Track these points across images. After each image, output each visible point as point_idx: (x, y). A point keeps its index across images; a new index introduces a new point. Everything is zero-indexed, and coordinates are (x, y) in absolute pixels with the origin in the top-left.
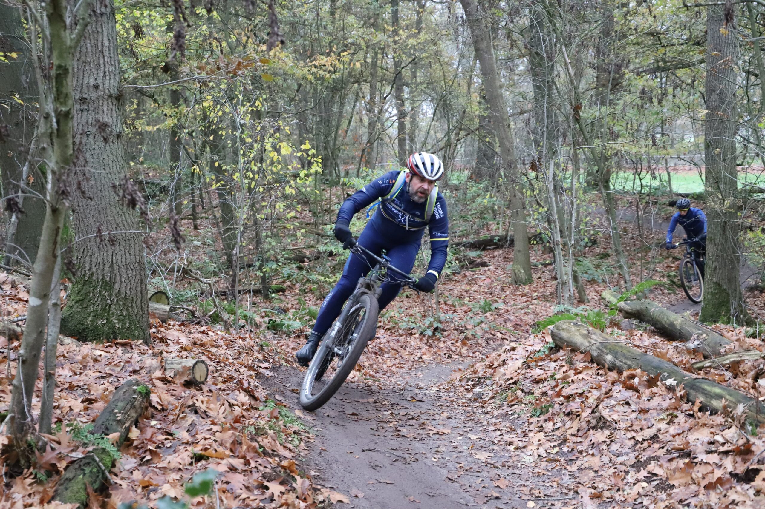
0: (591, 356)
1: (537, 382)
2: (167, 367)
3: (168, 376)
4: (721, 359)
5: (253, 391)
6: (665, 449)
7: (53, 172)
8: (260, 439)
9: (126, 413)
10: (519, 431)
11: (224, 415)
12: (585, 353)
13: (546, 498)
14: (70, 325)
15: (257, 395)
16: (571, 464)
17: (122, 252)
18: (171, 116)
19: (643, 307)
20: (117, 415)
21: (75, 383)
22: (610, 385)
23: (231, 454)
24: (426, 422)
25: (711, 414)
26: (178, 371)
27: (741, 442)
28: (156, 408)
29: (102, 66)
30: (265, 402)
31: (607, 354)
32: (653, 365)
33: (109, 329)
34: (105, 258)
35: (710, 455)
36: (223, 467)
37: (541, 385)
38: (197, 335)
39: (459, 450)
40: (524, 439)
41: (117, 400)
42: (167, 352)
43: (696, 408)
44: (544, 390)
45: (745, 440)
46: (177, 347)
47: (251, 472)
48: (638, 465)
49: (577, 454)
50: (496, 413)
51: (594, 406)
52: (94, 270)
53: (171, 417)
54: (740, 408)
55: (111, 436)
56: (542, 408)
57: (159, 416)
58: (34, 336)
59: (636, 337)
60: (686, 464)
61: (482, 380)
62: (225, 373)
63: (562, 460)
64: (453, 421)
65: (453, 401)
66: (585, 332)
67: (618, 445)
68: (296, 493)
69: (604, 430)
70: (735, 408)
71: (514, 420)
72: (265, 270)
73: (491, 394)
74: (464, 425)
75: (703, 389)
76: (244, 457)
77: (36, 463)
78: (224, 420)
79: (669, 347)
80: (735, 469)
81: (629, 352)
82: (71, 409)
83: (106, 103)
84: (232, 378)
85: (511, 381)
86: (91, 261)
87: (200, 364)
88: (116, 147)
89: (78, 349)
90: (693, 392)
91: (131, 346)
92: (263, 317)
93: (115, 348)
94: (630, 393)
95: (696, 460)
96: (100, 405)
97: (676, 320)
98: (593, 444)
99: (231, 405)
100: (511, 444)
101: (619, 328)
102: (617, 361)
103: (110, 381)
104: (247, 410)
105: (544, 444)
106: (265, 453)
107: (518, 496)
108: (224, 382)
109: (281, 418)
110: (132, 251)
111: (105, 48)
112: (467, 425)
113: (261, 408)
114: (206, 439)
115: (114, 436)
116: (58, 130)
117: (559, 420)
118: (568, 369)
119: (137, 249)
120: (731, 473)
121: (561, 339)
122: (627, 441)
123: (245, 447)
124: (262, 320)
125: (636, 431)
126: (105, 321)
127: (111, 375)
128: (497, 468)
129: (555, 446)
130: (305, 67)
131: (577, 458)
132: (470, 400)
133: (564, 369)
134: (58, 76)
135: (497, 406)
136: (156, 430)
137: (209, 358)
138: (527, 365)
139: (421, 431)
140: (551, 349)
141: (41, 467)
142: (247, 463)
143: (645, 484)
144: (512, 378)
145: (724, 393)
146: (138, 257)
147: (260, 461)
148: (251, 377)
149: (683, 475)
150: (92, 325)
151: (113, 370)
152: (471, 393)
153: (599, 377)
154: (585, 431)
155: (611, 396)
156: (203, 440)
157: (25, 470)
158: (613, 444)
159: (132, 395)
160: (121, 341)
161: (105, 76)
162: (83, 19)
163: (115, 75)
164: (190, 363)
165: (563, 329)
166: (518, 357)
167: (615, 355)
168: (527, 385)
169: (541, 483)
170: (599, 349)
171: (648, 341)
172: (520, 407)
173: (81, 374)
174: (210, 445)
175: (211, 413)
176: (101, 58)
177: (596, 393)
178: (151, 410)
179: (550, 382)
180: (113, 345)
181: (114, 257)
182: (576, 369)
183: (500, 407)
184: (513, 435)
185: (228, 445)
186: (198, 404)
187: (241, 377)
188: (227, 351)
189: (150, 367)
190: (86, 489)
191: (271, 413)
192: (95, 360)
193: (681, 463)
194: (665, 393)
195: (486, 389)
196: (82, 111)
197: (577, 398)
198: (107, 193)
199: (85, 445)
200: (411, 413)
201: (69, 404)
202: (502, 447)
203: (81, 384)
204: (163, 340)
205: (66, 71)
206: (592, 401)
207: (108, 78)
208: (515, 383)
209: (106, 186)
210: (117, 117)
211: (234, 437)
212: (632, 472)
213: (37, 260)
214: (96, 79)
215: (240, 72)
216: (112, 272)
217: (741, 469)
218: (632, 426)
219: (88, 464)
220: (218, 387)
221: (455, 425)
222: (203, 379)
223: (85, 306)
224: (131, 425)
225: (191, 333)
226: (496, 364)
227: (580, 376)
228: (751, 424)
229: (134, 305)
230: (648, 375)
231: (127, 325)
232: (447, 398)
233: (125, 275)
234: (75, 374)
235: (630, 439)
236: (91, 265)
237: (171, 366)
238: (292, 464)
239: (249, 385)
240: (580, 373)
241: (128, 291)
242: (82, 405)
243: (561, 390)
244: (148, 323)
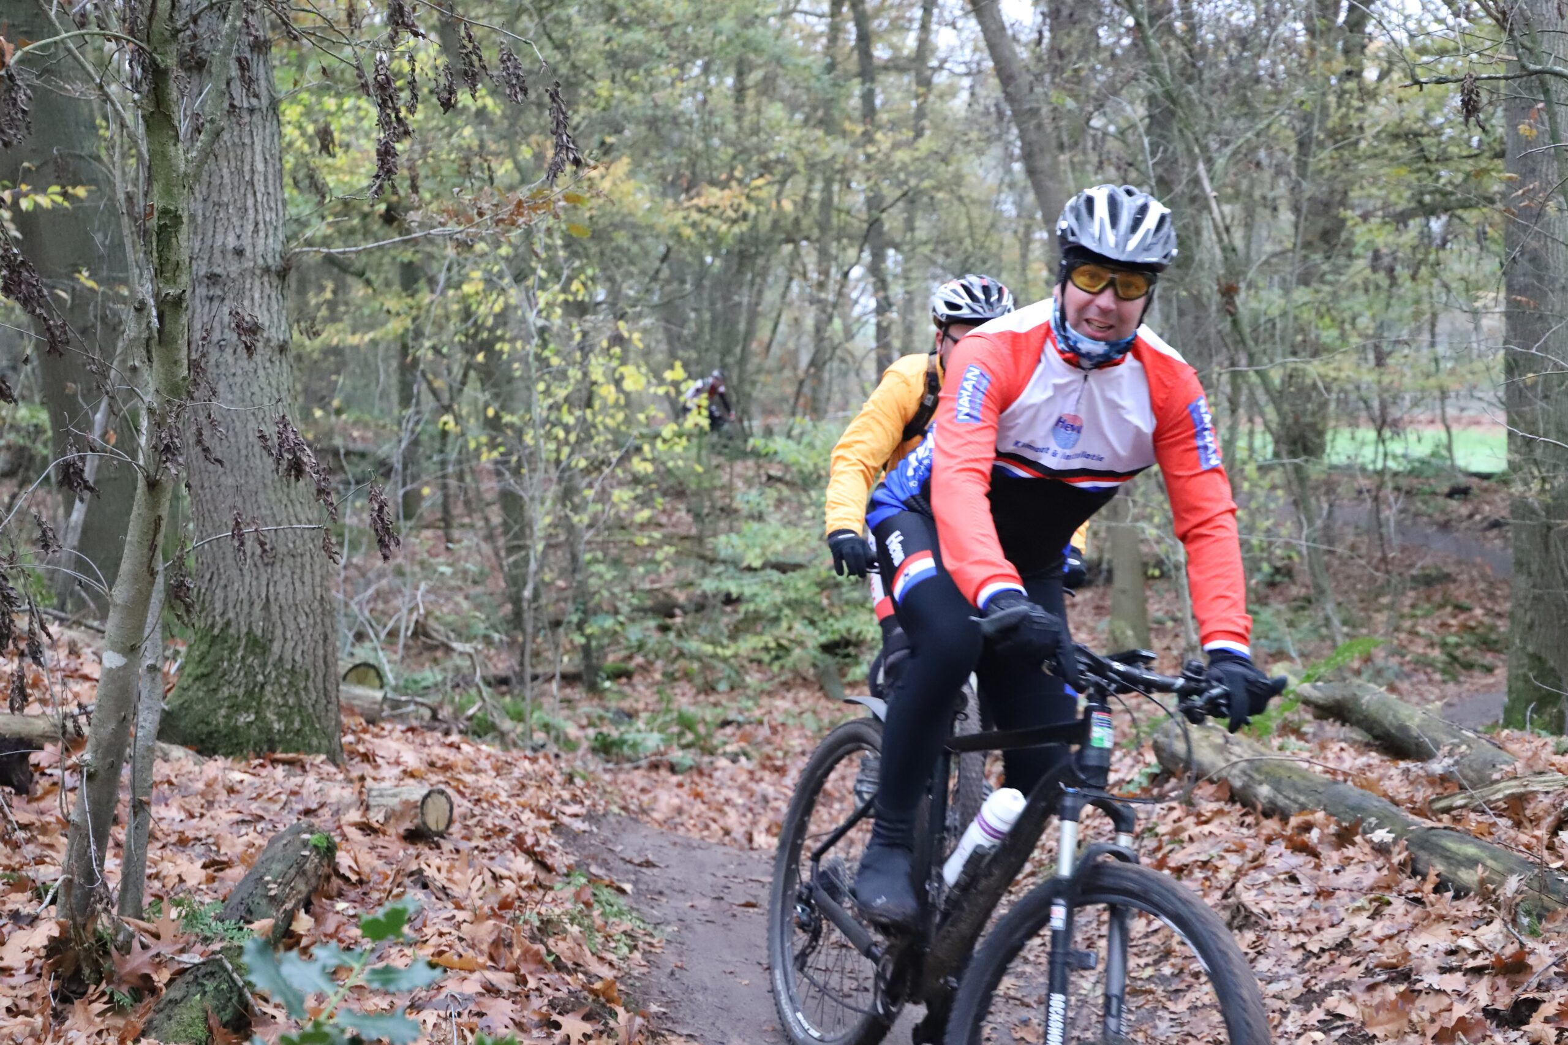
0: (1231, 789)
2: (372, 802)
3: (373, 821)
4: (1486, 791)
5: (541, 853)
6: (1362, 968)
7: (151, 411)
8: (551, 942)
9: (288, 883)
11: (480, 893)
12: (1221, 782)
15: (549, 861)
16: (1175, 1001)
17: (288, 579)
18: (398, 314)
19: (1347, 693)
20: (270, 886)
21: (190, 834)
22: (1262, 843)
23: (490, 963)
25: (1456, 897)
26: (393, 811)
27: (1511, 950)
28: (347, 880)
29: (251, 212)
30: (567, 875)
31: (1261, 783)
32: (1350, 802)
33: (261, 731)
34: (254, 590)
35: (1447, 976)
36: (472, 986)
38: (437, 750)
41: (272, 859)
42: (374, 779)
43: (1429, 887)
45: (1517, 945)
46: (397, 771)
47: (527, 997)
48: (1308, 998)
49: (1190, 979)
51: (1227, 886)
52: (231, 615)
53: (375, 895)
54: (1513, 883)
55: (256, 925)
57: (353, 894)
58: (112, 726)
59: (1330, 755)
60: (1401, 995)
62: (488, 822)
63: (1160, 991)
66: (1220, 741)
67: (1272, 960)
68: (615, 1037)
69: (1245, 931)
70: (1501, 884)
72: (588, 631)
75: (1444, 849)
76: (515, 970)
77: (111, 973)
78: (479, 903)
79: (1393, 771)
80: (1494, 1000)
81: (1304, 778)
82: (181, 880)
83: (257, 283)
84: (503, 830)
86: (226, 597)
87: (436, 796)
88: (277, 370)
89: (197, 768)
90: (1423, 855)
91: (303, 767)
92: (582, 727)
93: (270, 768)
94: (1301, 859)
95: (1418, 986)
96: (237, 873)
97: (1411, 718)
99: (497, 878)
101: (1301, 736)
102: (1280, 797)
103: (259, 829)
104: (529, 888)
106: (559, 966)
108: (487, 838)
109: (596, 905)
110: (307, 578)
111: (256, 177)
113: (558, 886)
114: (441, 935)
115: (262, 925)
116: (160, 331)
118: (1182, 815)
119: (318, 573)
120: (1485, 1010)
121: (1173, 755)
122: (1290, 953)
123: (517, 952)
124: (581, 734)
125: (1308, 933)
126: (252, 717)
127: (261, 818)
128: (1028, 1006)
129: (1147, 965)
130: (676, 210)
131: (1189, 987)
133: (1175, 814)
134: (162, 229)
136: (345, 920)
137: (459, 792)
140: (1154, 779)
141: (121, 981)
142: (521, 981)
143: (1318, 1036)
145: (1483, 855)
146: (318, 589)
147: (547, 978)
148: (543, 830)
149: (1394, 1015)
150: (226, 725)
151: (266, 810)
153: (1244, 830)
155: (1262, 866)
156: (436, 937)
157: (92, 987)
158: (1261, 959)
159: (299, 850)
160: (283, 756)
161: (256, 231)
162: (212, 121)
163: (276, 228)
164: (416, 791)
165: (1177, 736)
167: (1277, 786)
170: (1244, 772)
171: (1351, 761)
173: (202, 816)
174: (450, 947)
175: (457, 891)
176: (250, 196)
177: (1234, 860)
178: (336, 882)
179: (1146, 842)
180: (267, 763)
181: (271, 590)
182: (1199, 815)
185: (485, 947)
186: (429, 872)
187: (521, 829)
188: (498, 781)
189: (338, 802)
190: (206, 1019)
191: (577, 896)
192: (231, 790)
193: (1392, 992)
194: (1369, 858)
196: (211, 299)
197: (1197, 871)
199: (206, 940)
201: (178, 871)
203: (202, 834)
204: (366, 757)
205: (177, 219)
206: (1224, 876)
210: (279, 312)
211: (496, 933)
212: (1295, 1014)
213: (118, 581)
214: (239, 237)
215: (521, 220)
216: (267, 618)
217: (1503, 1001)
218: (1298, 923)
219: (212, 974)
220: (473, 844)
222: (442, 827)
223: (213, 686)
224: (295, 908)
225: (425, 745)
227: (1206, 829)
228: (1528, 913)
229: (310, 685)
230: (1339, 824)
231: (297, 725)
233: (292, 625)
234: (192, 816)
235: (1295, 948)
236: (225, 604)
237: (380, 800)
238: (610, 985)
239: (537, 843)
240: (1206, 822)
241: (298, 657)
242: (203, 873)
243: (1165, 856)
244: (339, 723)
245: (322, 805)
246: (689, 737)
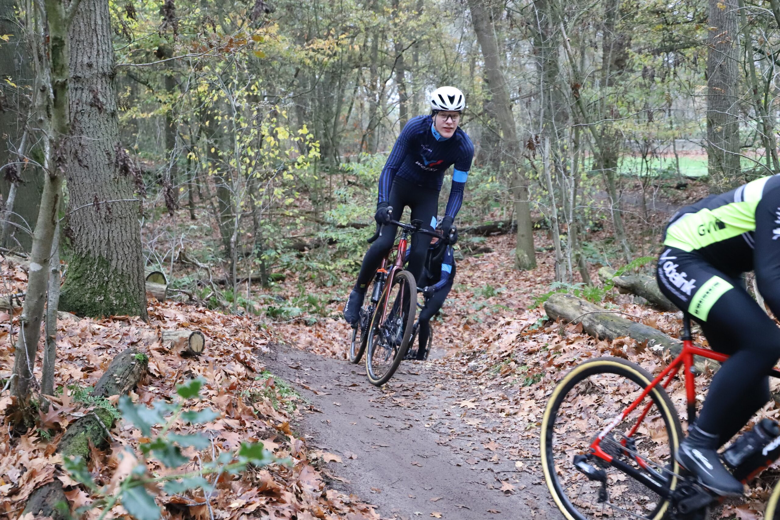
0: (583, 327)
1: (530, 353)
2: (165, 339)
3: (165, 348)
5: (248, 362)
7: (51, 141)
8: (255, 405)
9: (125, 378)
10: (511, 400)
11: (220, 382)
12: (578, 324)
13: (534, 458)
14: (68, 301)
15: (252, 366)
16: (560, 428)
17: (119, 230)
18: (165, 103)
19: (637, 281)
20: (117, 379)
21: (75, 355)
22: (600, 352)
23: (227, 415)
24: (420, 393)
26: (175, 342)
28: (154, 376)
29: (95, 45)
30: (261, 373)
31: (598, 324)
32: (642, 332)
33: (107, 305)
34: (102, 235)
36: (219, 426)
37: (534, 356)
38: (194, 314)
39: (451, 417)
40: (515, 407)
41: (117, 366)
42: (164, 328)
43: (681, 371)
44: (536, 360)
46: (175, 324)
47: (246, 431)
48: (624, 426)
49: (566, 418)
50: (489, 384)
52: (91, 247)
55: (110, 398)
56: (534, 377)
57: (157, 383)
58: (36, 300)
59: (630, 310)
61: (477, 355)
62: (221, 348)
64: (447, 392)
65: (447, 374)
66: (578, 304)
67: (606, 408)
68: (290, 450)
69: (592, 395)
71: (506, 390)
72: (263, 258)
73: (485, 367)
74: (457, 395)
76: (239, 418)
77: (39, 422)
78: (220, 386)
79: (661, 318)
81: (619, 321)
82: (71, 377)
83: (99, 81)
84: (229, 352)
85: (505, 354)
86: (88, 239)
87: (196, 335)
88: (110, 125)
89: (76, 323)
91: (129, 322)
92: (262, 304)
93: (112, 323)
96: (99, 373)
98: (582, 408)
99: (227, 375)
100: (502, 411)
101: (614, 302)
102: (607, 330)
103: (109, 352)
104: (243, 379)
105: (535, 410)
106: (260, 417)
107: (507, 457)
108: (221, 356)
109: (276, 387)
110: (128, 229)
111: (97, 27)
112: (461, 395)
113: (257, 378)
114: (202, 402)
115: (114, 398)
116: (55, 100)
117: (550, 387)
118: (560, 340)
119: (133, 226)
121: (554, 311)
122: (614, 404)
123: (240, 410)
124: (261, 307)
125: (623, 395)
126: (103, 298)
127: (110, 347)
128: (488, 432)
130: (302, 50)
131: (566, 422)
132: (465, 372)
133: (556, 340)
134: (54, 48)
135: (491, 377)
136: (154, 395)
137: (206, 334)
138: (521, 338)
139: (415, 401)
140: (545, 322)
141: (44, 426)
142: (243, 423)
144: (506, 351)
146: (134, 235)
147: (255, 422)
148: (247, 351)
149: (665, 433)
150: (90, 302)
151: (112, 343)
152: (466, 367)
153: (590, 347)
154: (574, 396)
156: (199, 403)
157: (30, 429)
158: (600, 407)
159: (130, 361)
160: (118, 317)
163: (108, 53)
164: (186, 333)
165: (556, 302)
166: (512, 331)
167: (606, 325)
168: (521, 357)
169: (530, 445)
170: (590, 319)
171: (640, 313)
172: (513, 378)
173: (80, 346)
175: (209, 381)
176: (94, 37)
178: (148, 377)
179: (542, 353)
180: (111, 320)
181: (110, 235)
182: (568, 340)
183: (493, 378)
184: (505, 403)
185: (224, 408)
186: (194, 372)
187: (237, 352)
188: (224, 328)
189: (148, 339)
190: (88, 444)
191: (267, 383)
192: (94, 334)
194: (652, 358)
195: (481, 362)
196: (76, 89)
197: (568, 366)
198: (102, 171)
199: (86, 406)
200: (406, 385)
201: (69, 373)
202: (494, 414)
203: (81, 355)
204: (160, 318)
205: (62, 43)
207: (101, 56)
208: (509, 355)
209: (101, 165)
210: (111, 96)
211: (229, 401)
213: (37, 227)
214: (89, 58)
215: (232, 49)
216: (109, 249)
218: (618, 390)
219: (90, 422)
220: (215, 358)
221: (450, 395)
222: (199, 350)
223: (82, 283)
224: (130, 389)
225: (188, 312)
226: (491, 339)
227: (572, 346)
229: (131, 282)
230: (636, 342)
231: (125, 302)
232: (443, 371)
233: (122, 253)
234: (75, 346)
235: (617, 402)
236: (88, 242)
237: (169, 337)
238: (286, 426)
239: (245, 358)
240: (572, 343)
241: (124, 268)
242: (82, 373)
243: (552, 360)
244: (146, 301)
245: (140, 340)
246: (314, 308)
